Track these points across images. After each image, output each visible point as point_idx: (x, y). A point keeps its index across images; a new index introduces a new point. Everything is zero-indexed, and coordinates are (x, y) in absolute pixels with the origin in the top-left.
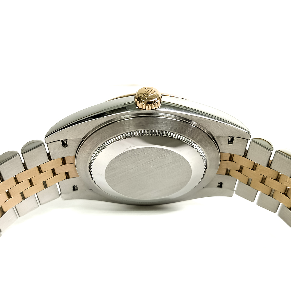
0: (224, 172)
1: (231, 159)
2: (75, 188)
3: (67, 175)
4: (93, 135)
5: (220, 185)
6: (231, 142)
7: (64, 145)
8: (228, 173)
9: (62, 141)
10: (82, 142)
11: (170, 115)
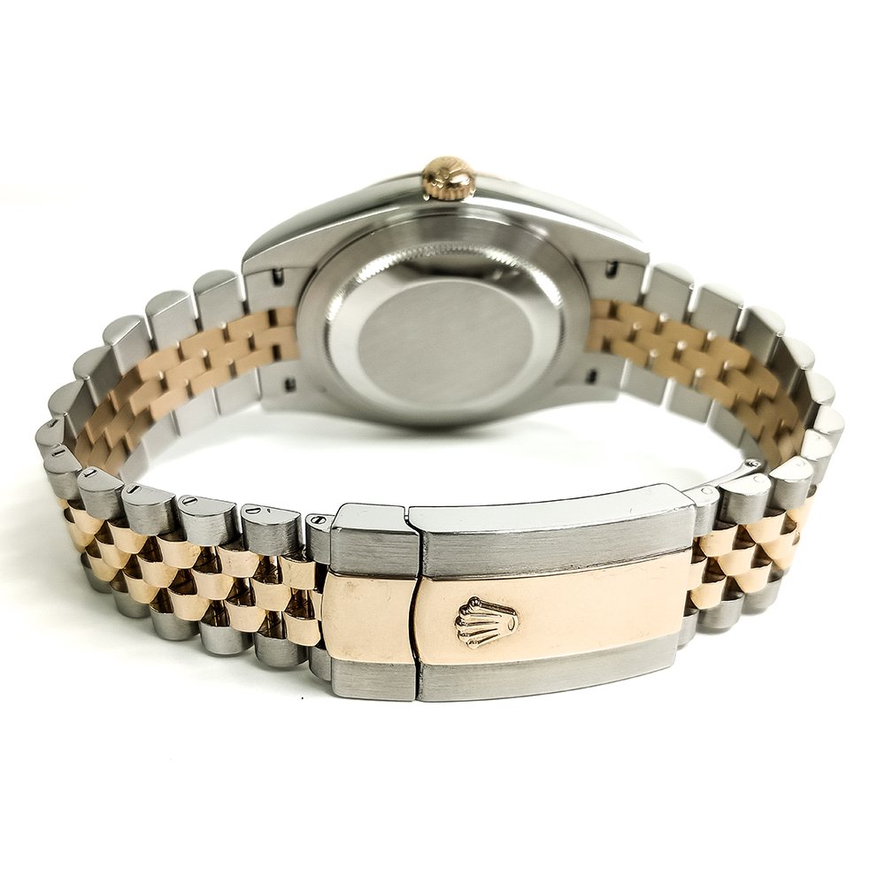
0: (599, 343)
1: (613, 312)
2: (289, 386)
3: (276, 353)
4: (338, 256)
5: (592, 378)
6: (612, 273)
7: (278, 281)
8: (607, 347)
9: (274, 271)
10: (314, 272)
11: (491, 213)
